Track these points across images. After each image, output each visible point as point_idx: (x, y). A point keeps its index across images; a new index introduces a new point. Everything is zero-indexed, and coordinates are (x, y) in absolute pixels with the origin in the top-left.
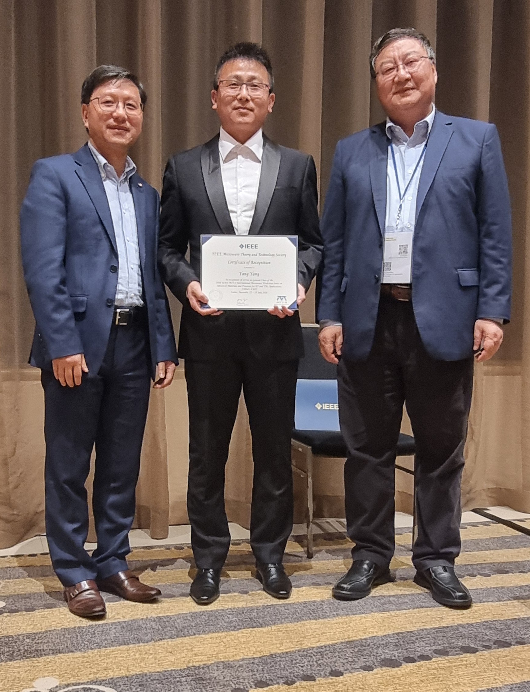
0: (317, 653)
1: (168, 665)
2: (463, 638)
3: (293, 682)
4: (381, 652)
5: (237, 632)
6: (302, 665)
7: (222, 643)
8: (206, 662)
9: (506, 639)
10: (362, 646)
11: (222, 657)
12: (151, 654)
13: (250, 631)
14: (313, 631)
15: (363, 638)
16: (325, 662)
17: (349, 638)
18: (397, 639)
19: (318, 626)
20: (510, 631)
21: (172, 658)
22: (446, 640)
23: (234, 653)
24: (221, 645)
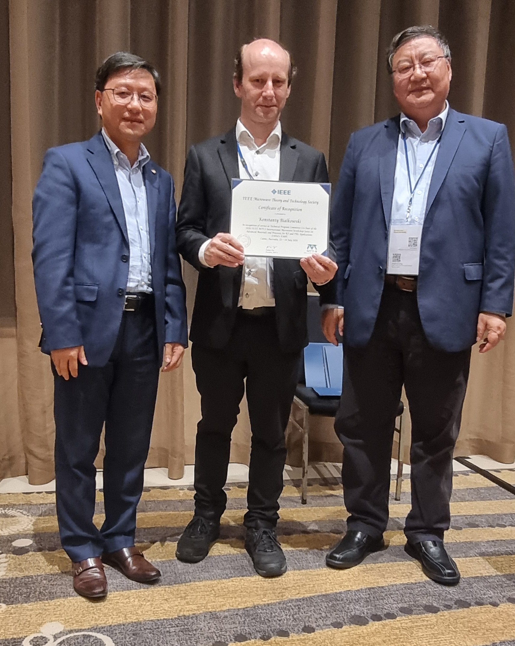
0: (295, 606)
1: (161, 613)
2: (428, 596)
3: (269, 638)
4: (352, 608)
5: (228, 580)
6: (279, 618)
7: (213, 592)
8: (195, 612)
9: (467, 599)
10: (337, 600)
11: (210, 607)
12: (149, 601)
13: (239, 580)
14: (294, 582)
15: (338, 591)
16: (300, 616)
17: (326, 591)
18: (369, 594)
19: (300, 577)
20: (471, 590)
21: (166, 606)
22: (412, 597)
23: (222, 603)
24: (212, 594)
